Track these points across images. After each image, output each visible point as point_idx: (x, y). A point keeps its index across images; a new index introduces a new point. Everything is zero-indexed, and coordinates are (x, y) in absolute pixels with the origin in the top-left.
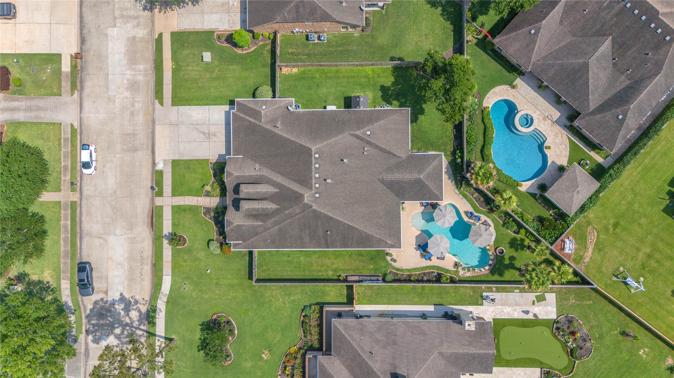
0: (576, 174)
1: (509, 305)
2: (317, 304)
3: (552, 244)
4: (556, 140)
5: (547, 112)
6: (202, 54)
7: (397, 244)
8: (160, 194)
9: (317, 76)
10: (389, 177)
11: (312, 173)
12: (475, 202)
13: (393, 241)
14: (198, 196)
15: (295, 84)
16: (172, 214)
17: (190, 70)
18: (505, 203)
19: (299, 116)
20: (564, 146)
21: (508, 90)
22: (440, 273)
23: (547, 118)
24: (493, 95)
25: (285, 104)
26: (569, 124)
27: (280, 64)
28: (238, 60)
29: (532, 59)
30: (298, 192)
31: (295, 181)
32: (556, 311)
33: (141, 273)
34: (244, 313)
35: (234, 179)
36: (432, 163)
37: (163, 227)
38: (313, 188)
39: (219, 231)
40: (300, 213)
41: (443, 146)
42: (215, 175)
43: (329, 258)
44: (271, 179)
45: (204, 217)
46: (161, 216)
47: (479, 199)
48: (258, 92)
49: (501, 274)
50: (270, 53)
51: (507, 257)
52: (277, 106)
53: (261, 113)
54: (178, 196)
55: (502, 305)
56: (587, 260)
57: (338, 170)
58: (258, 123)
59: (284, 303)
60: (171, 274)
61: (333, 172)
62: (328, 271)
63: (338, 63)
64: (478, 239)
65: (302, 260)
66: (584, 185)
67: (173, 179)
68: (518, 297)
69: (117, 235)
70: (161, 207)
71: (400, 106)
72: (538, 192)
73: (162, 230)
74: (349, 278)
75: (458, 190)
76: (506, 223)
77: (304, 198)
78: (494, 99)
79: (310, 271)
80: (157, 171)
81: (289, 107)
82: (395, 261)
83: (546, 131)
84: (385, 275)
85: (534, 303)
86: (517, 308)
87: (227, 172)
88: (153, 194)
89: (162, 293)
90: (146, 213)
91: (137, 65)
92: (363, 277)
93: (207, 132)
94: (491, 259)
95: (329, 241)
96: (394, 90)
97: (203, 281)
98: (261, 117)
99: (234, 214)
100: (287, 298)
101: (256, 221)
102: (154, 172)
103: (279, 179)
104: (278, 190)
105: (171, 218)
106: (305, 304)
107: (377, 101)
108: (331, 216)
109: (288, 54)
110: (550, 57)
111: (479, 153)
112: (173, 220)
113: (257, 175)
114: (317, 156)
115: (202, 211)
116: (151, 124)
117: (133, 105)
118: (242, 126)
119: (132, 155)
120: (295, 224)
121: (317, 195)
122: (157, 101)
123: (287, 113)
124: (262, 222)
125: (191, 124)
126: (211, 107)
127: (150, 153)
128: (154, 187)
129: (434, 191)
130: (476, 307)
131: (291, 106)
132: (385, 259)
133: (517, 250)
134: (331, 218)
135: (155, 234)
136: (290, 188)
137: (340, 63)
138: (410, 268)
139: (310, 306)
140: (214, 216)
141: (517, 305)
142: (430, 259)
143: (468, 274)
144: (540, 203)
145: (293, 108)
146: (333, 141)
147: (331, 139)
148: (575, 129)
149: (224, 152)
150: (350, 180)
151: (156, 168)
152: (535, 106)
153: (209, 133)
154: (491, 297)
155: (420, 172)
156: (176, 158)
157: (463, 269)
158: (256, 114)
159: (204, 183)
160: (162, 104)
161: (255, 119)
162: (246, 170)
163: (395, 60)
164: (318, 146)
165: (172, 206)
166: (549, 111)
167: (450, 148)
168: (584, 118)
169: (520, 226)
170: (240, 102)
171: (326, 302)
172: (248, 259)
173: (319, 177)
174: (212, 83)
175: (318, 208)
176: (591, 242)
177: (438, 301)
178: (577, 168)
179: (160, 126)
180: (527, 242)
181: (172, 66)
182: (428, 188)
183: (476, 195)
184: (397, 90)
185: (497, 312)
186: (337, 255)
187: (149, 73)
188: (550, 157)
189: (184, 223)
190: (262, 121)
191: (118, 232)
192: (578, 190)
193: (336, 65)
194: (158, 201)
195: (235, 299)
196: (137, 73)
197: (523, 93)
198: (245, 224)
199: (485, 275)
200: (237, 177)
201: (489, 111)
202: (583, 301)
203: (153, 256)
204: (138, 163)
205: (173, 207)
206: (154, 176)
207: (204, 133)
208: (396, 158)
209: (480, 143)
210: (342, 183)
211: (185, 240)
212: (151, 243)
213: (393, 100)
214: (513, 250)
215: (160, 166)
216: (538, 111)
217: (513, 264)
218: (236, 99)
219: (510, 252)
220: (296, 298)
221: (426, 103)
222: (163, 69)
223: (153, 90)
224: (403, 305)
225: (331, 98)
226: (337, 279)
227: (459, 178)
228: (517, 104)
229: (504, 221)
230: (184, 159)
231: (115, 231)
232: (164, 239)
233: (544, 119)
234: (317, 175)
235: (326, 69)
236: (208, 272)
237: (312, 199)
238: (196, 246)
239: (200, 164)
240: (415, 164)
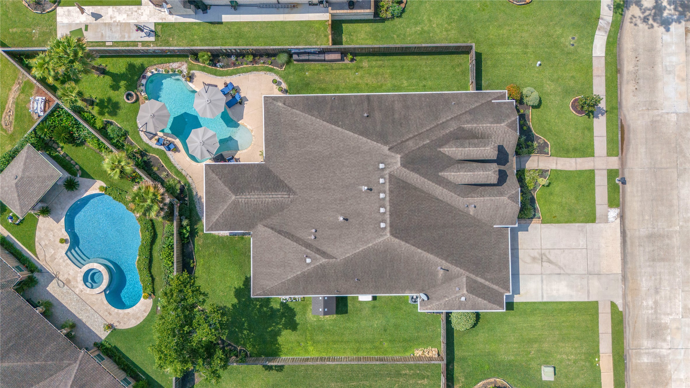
0: (20, 203)
1: (120, 24)
2: (383, 20)
3: (58, 107)
4: (53, 252)
5: (65, 291)
6: (555, 378)
7: (269, 101)
8: (612, 174)
9: (386, 345)
10: (279, 197)
11: (390, 199)
12: (164, 166)
13: (275, 105)
14: (556, 170)
15: (418, 332)
16: (593, 145)
17: (572, 354)
18: (119, 162)
19: (412, 286)
20: (43, 243)
21: (118, 322)
22: (213, 66)
23: (65, 282)
24: (139, 315)
25: (432, 303)
26: (36, 275)
27: (440, 362)
28: (501, 367)
29: (76, 368)
30: (411, 171)
31: (416, 189)
32: (58, 18)
33: (637, 59)
34: (487, 6)
35: (506, 192)
36: (220, 217)
37: (607, 125)
38: (387, 176)
39: (525, 121)
40: (407, 140)
41: (209, 243)
42: (532, 201)
43: (367, 84)
44: (451, 191)
45: (546, 141)
46: (610, 141)
47: (159, 169)
48: (472, 321)
49: (131, 67)
50: (455, 379)
51: (122, 89)
52: (444, 300)
53: (467, 291)
54: (586, 170)
55: (129, 24)
56: (15, 87)
57: (351, 204)
58: (472, 275)
59: (430, 21)
60: (594, 59)
61: (359, 202)
62: (369, 67)
63: (356, 363)
64: (157, 111)
65: (405, 82)
66: (8, 187)
67: (594, 194)
68: (108, 35)
69: (674, 113)
70: (610, 154)
71: (268, 300)
72: (79, 179)
73: (608, 121)
74: (337, 56)
75: (188, 182)
76: (123, 135)
77: (401, 161)
78: (137, 310)
79: (394, 66)
80: (617, 206)
81: (425, 298)
82: (275, 82)
83: (67, 264)
84: (288, 62)
85: (87, 27)
86: (108, 21)
87: (517, 203)
88: (623, 173)
89: (606, 32)
90: (631, 146)
91: (651, 362)
92: (320, 58)
93: (544, 264)
94: (143, 85)
95: (366, 104)
96: (277, 324)
97: (546, 50)
98: (467, 285)
99: (505, 140)
100: (426, 28)
101: (472, 129)
102: (621, 205)
103: (438, 191)
104: (440, 174)
105: (595, 138)
106: (400, 20)
107: (300, 307)
108: (361, 137)
109: (428, 376)
110: (51, 370)
111: (158, 233)
112: (592, 137)
113: (472, 197)
114: (383, 225)
115: (550, 149)
116: (629, 275)
117: (656, 303)
118: (495, 271)
119: (656, 229)
120: (415, 126)
121: (381, 166)
122: (621, 309)
123: (429, 291)
124: (463, 128)
125: (569, 275)
126: (540, 300)
127: (628, 232)
128: (620, 183)
129: (217, 177)
130: (164, 21)
131: (423, 300)
132: (289, 85)
133: (109, 100)
134: (362, 134)
135: (617, 115)
136: (423, 177)
137: (352, 363)
138: (255, 72)
139: (393, 17)
140: (532, 141)
141: (109, 24)
142: (226, 85)
143: (175, 65)
144: (77, 164)
145: (420, 297)
146: (359, 248)
147: (362, 251)
148: (27, 267)
149: (521, 235)
150: (334, 191)
151: (619, 210)
152: (80, 300)
153: (542, 261)
154: (143, 34)
155: (236, 204)
156: (589, 226)
157: (182, 72)
158: (474, 289)
159: (548, 190)
160: (613, 305)
161: (476, 282)
162: (489, 205)
163: (276, 366)
164: (382, 239)
165: (594, 156)
166: (62, 293)
167: (198, 240)
168: (8, 281)
169: (103, 131)
170: (498, 307)
171: (371, 24)
172: (483, 82)
173: (379, 193)
174: (539, 335)
175: (380, 147)
176: (10, 112)
177: (215, 29)
178: (19, 211)
179: (615, 272)
180: (95, 110)
181: (599, 360)
182: (224, 183)
183: (163, 175)
184: (274, 324)
185: (136, 14)
186: (356, 88)
187: (634, 351)
188: (61, 229)
189: (576, 132)
190: (465, 279)
191: (673, 118)
192: (17, 180)
193: (359, 359)
194: (614, 163)
195: (500, 26)
196: (652, 351)
197: (97, 318)
198: (489, 125)
199: (151, 65)
200: (501, 194)
201: (144, 292)
202: (21, 32)
203: (620, 85)
204: (647, 217)
205: (592, 155)
206: (621, 200)
207: (550, 262)
208: (271, 224)
209: (157, 247)
210: (347, 186)
211: (574, 107)
212: (624, 103)
213: (278, 310)
214: (115, 99)
215: (613, 213)
216: (77, 293)
217: (114, 80)
218: (505, 311)
219: (118, 96)
220: (413, 29)
221: (233, 305)
222: (613, 357)
223: (627, 326)
224: (264, 22)
225: (366, 311)
226: (356, 56)
227: (186, 199)
228: (106, 302)
229: (125, 138)
230: (577, 224)
231: (677, 119)
232: (605, 109)
233: (69, 281)
234: (382, 196)
235: (374, 355)
236: (539, 63)
237: (390, 161)
238: (558, 98)
239: (554, 217)
240: (243, 216)
